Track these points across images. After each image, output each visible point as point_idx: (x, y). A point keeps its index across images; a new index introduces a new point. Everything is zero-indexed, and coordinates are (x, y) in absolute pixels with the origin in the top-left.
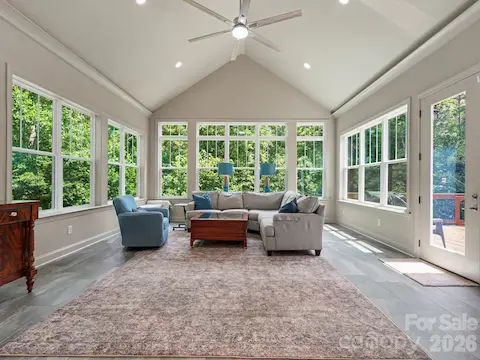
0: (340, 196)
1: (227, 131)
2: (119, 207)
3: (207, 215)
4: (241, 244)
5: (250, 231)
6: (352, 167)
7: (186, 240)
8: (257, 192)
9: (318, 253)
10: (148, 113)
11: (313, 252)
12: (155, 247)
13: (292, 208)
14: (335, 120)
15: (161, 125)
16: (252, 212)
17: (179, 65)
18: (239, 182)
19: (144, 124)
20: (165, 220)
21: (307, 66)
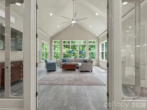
0: (100, 59)
1: (70, 42)
2: (46, 61)
3: (66, 63)
4: (74, 70)
5: (76, 68)
6: (102, 51)
7: (61, 69)
8: (78, 58)
9: (92, 71)
10: (50, 38)
11: (91, 71)
12: (54, 71)
13: (86, 61)
14: (98, 39)
15: (53, 41)
16: (77, 63)
17: (58, 26)
18: (74, 55)
19: (49, 41)
20: (56, 64)
21: (90, 26)
